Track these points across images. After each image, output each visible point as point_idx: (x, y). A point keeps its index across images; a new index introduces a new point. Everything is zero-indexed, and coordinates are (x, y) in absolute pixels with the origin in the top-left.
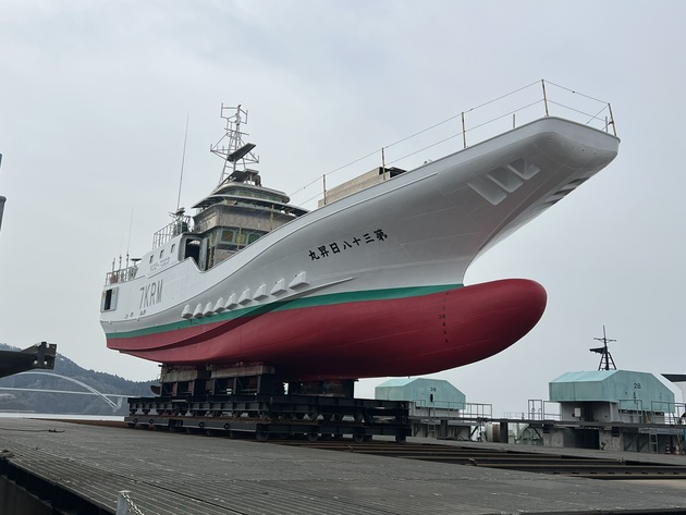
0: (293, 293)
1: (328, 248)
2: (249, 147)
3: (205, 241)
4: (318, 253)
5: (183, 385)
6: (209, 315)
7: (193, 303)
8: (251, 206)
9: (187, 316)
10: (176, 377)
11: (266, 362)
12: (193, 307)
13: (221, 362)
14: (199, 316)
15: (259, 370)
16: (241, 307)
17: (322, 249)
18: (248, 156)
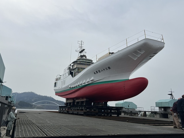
0: (91, 82)
1: (98, 72)
2: (84, 50)
3: (74, 71)
4: (96, 73)
5: (70, 103)
6: (74, 87)
7: (71, 85)
8: (84, 63)
9: (70, 88)
10: (69, 101)
11: (86, 98)
12: (71, 86)
13: (77, 98)
14: (72, 88)
15: (85, 100)
16: (80, 85)
17: (97, 72)
18: (84, 52)
